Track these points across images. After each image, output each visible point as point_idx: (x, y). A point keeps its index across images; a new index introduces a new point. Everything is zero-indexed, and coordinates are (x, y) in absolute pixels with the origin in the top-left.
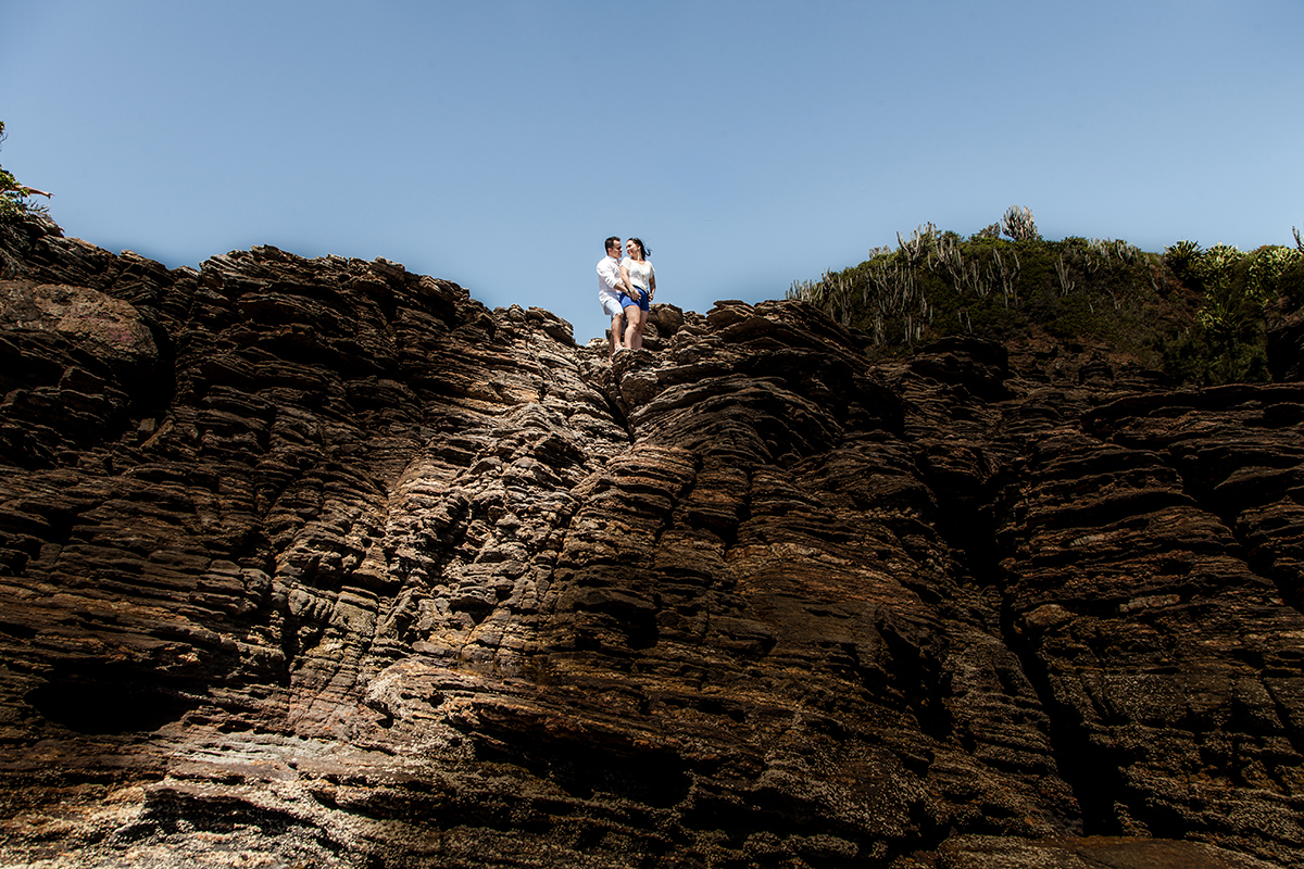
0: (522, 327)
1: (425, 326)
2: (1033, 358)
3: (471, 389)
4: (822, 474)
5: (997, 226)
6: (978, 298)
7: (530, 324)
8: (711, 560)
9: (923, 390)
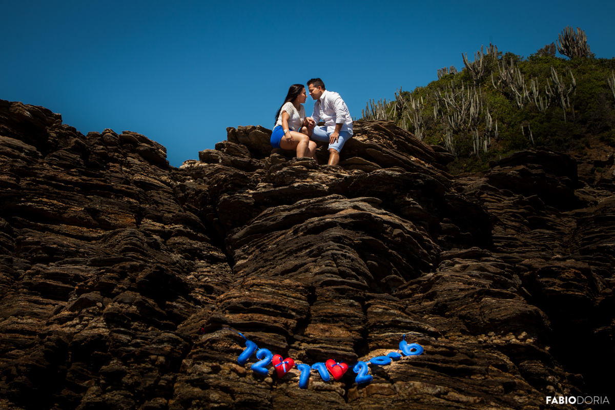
0: (116, 151)
1: (17, 153)
2: (591, 166)
3: (65, 215)
4: (431, 297)
5: (553, 46)
6: (538, 112)
7: (124, 148)
8: (332, 402)
9: (500, 201)
